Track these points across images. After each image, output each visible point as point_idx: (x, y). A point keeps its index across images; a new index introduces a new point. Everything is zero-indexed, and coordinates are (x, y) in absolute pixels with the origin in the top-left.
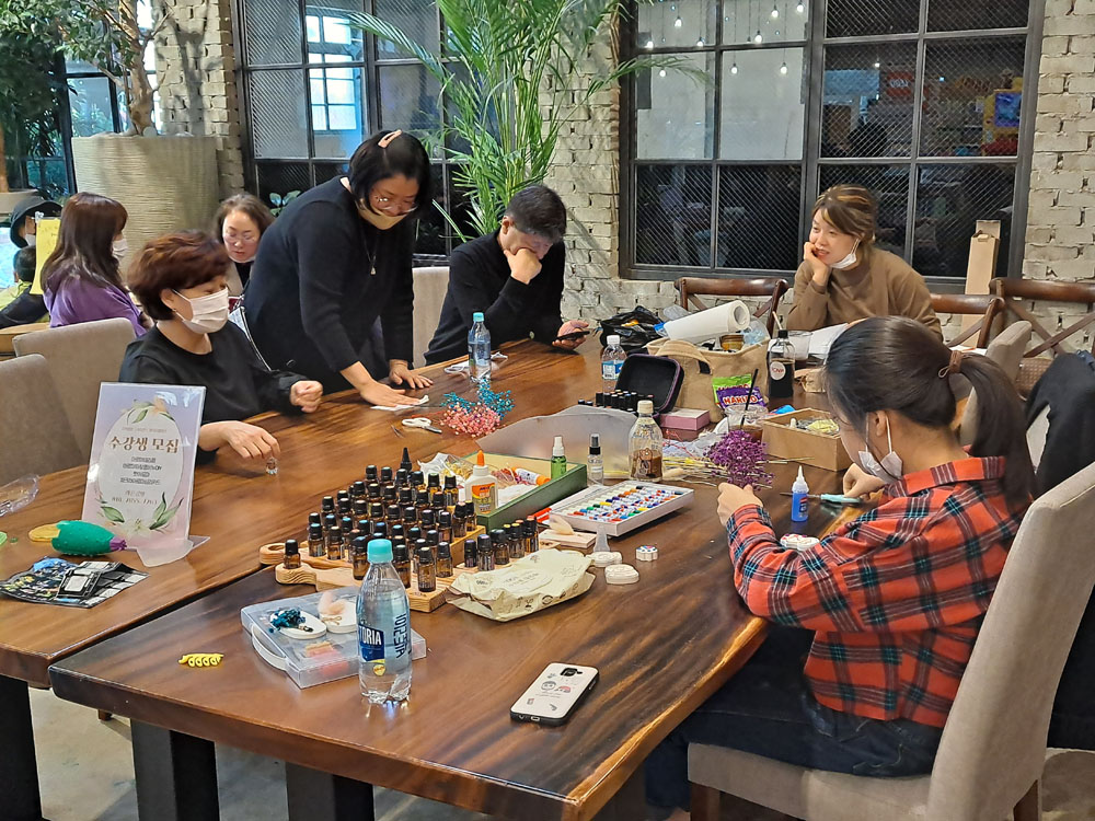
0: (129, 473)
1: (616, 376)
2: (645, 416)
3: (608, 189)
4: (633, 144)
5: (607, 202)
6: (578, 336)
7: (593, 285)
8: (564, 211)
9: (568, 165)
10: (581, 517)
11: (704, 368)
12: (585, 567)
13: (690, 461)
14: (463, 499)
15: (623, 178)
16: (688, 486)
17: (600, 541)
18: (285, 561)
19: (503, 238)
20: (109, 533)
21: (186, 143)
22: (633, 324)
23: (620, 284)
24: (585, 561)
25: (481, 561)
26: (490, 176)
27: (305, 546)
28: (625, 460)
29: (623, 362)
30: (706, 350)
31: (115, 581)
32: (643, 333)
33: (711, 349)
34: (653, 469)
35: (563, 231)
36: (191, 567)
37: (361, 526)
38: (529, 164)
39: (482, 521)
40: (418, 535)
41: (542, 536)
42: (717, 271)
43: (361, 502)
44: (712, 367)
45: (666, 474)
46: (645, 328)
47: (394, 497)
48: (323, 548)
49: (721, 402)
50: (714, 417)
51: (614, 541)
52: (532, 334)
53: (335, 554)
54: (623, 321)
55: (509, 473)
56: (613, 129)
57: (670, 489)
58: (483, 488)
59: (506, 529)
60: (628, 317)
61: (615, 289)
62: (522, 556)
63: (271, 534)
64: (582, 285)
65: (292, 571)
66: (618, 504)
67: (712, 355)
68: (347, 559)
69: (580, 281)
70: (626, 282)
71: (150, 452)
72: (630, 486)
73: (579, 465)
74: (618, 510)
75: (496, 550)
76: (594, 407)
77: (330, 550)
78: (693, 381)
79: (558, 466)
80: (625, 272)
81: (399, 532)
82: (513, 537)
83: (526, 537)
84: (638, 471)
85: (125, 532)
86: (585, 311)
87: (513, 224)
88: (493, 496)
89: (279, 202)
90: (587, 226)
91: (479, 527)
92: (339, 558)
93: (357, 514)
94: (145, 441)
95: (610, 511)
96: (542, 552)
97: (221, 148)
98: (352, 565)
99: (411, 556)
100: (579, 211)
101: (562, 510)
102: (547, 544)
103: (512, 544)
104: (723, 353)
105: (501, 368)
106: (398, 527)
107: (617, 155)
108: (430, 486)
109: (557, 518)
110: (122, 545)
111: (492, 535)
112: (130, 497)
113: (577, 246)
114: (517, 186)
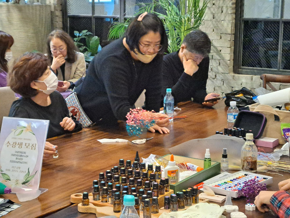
0: (14, 158)
1: (234, 121)
2: (249, 140)
3: (229, 31)
4: (242, 11)
5: (229, 38)
6: (215, 100)
7: (221, 76)
8: (210, 42)
9: (211, 20)
10: (218, 188)
11: (277, 118)
12: (222, 212)
13: (270, 163)
14: (164, 176)
15: (236, 26)
16: (269, 175)
17: (228, 200)
18: (83, 202)
19: (181, 54)
20: (4, 186)
21: (38, 8)
22: (241, 95)
23: (234, 76)
24: (221, 210)
25: (172, 207)
26: (174, 25)
27: (91, 195)
28: (239, 161)
29: (237, 114)
30: (278, 110)
31: (6, 207)
32: (246, 100)
33: (280, 109)
34: (253, 166)
35: (209, 52)
36: (39, 203)
37: (116, 187)
38: (193, 20)
39: (172, 187)
40: (143, 193)
41: (200, 196)
42: (281, 71)
43: (117, 176)
44: (281, 118)
45: (259, 169)
46: (247, 98)
47: (132, 174)
48: (99, 197)
49: (285, 135)
50: (281, 142)
51: (234, 200)
52: (192, 99)
53: (105, 200)
54: (236, 94)
55: (183, 165)
56: (233, 4)
57: (261, 176)
58: (173, 172)
59: (184, 192)
60: (238, 92)
61: (231, 78)
62: (191, 205)
63: (75, 189)
64: (216, 76)
65: (85, 207)
66: (236, 182)
67: (281, 112)
68: (110, 202)
69: (214, 74)
70: (236, 75)
71: (23, 149)
72: (241, 173)
73: (217, 163)
74: (236, 185)
75: (179, 201)
76: (223, 135)
77: (103, 198)
78: (271, 125)
79: (207, 162)
80: (236, 71)
81: (134, 191)
82: (187, 196)
83: (193, 196)
84: (245, 167)
85: (11, 185)
86: (217, 88)
87: (186, 48)
88: (177, 175)
89: (78, 35)
90: (219, 49)
91: (171, 191)
92: (106, 202)
93: (115, 181)
94: (22, 144)
95: (233, 185)
96: (200, 204)
97: (53, 10)
98: (113, 205)
99: (140, 202)
100: (215, 42)
101: (210, 184)
102: (202, 200)
103: (187, 199)
104: (286, 111)
105: (178, 115)
106: (134, 188)
107: (234, 16)
108: (148, 170)
109: (206, 187)
110: (10, 191)
111: (177, 195)
112: (14, 169)
113: (214, 58)
114: (188, 30)
